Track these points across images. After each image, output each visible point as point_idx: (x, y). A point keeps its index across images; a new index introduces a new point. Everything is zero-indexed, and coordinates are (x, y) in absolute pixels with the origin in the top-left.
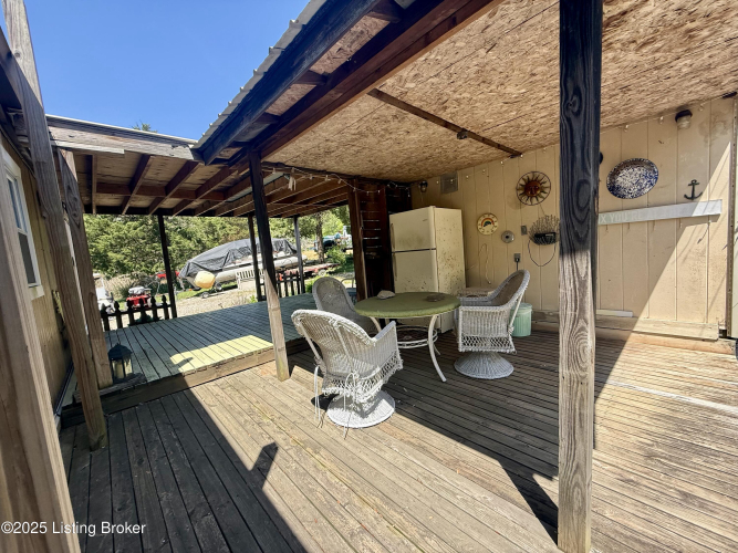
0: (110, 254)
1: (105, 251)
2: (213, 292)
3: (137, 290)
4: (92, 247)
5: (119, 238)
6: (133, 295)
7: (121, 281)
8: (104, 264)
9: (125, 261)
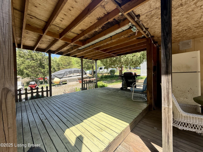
0: (24, 70)
1: (23, 69)
2: (59, 85)
3: (33, 83)
4: (18, 68)
5: (28, 65)
6: (31, 84)
7: (27, 79)
8: (22, 74)
9: (29, 73)
